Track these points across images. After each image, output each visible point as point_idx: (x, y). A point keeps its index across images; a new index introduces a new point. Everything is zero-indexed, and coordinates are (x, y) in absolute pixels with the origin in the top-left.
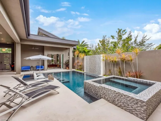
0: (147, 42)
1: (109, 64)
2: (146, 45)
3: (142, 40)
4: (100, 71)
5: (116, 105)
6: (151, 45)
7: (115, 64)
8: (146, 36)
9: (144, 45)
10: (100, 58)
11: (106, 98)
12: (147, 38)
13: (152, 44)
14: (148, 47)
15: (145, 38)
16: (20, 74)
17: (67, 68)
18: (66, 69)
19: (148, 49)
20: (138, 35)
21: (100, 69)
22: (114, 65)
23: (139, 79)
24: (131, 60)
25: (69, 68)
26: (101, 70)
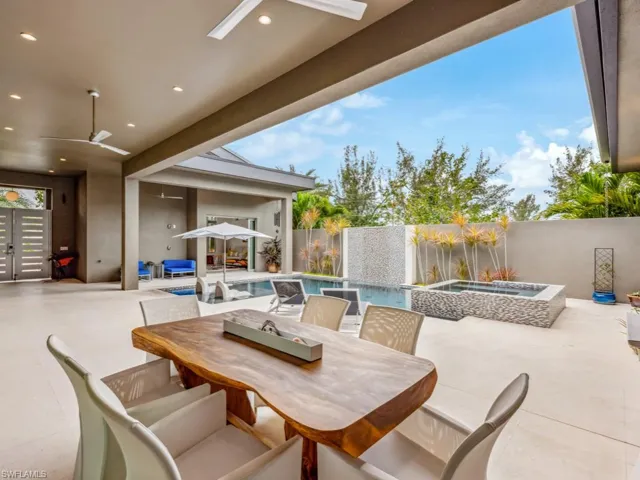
0: (491, 182)
1: (432, 252)
2: (490, 192)
3: (476, 172)
4: (404, 272)
5: (500, 320)
6: (505, 189)
7: (451, 251)
8: (487, 161)
9: (483, 192)
10: (403, 237)
11: (478, 312)
12: (491, 167)
13: (505, 186)
14: (493, 198)
15: (486, 168)
16: (137, 288)
17: (273, 268)
18: (266, 270)
19: (495, 203)
20: (463, 155)
21: (403, 266)
22: (447, 253)
23: (517, 283)
24: (494, 243)
25: (278, 265)
26: (406, 269)
